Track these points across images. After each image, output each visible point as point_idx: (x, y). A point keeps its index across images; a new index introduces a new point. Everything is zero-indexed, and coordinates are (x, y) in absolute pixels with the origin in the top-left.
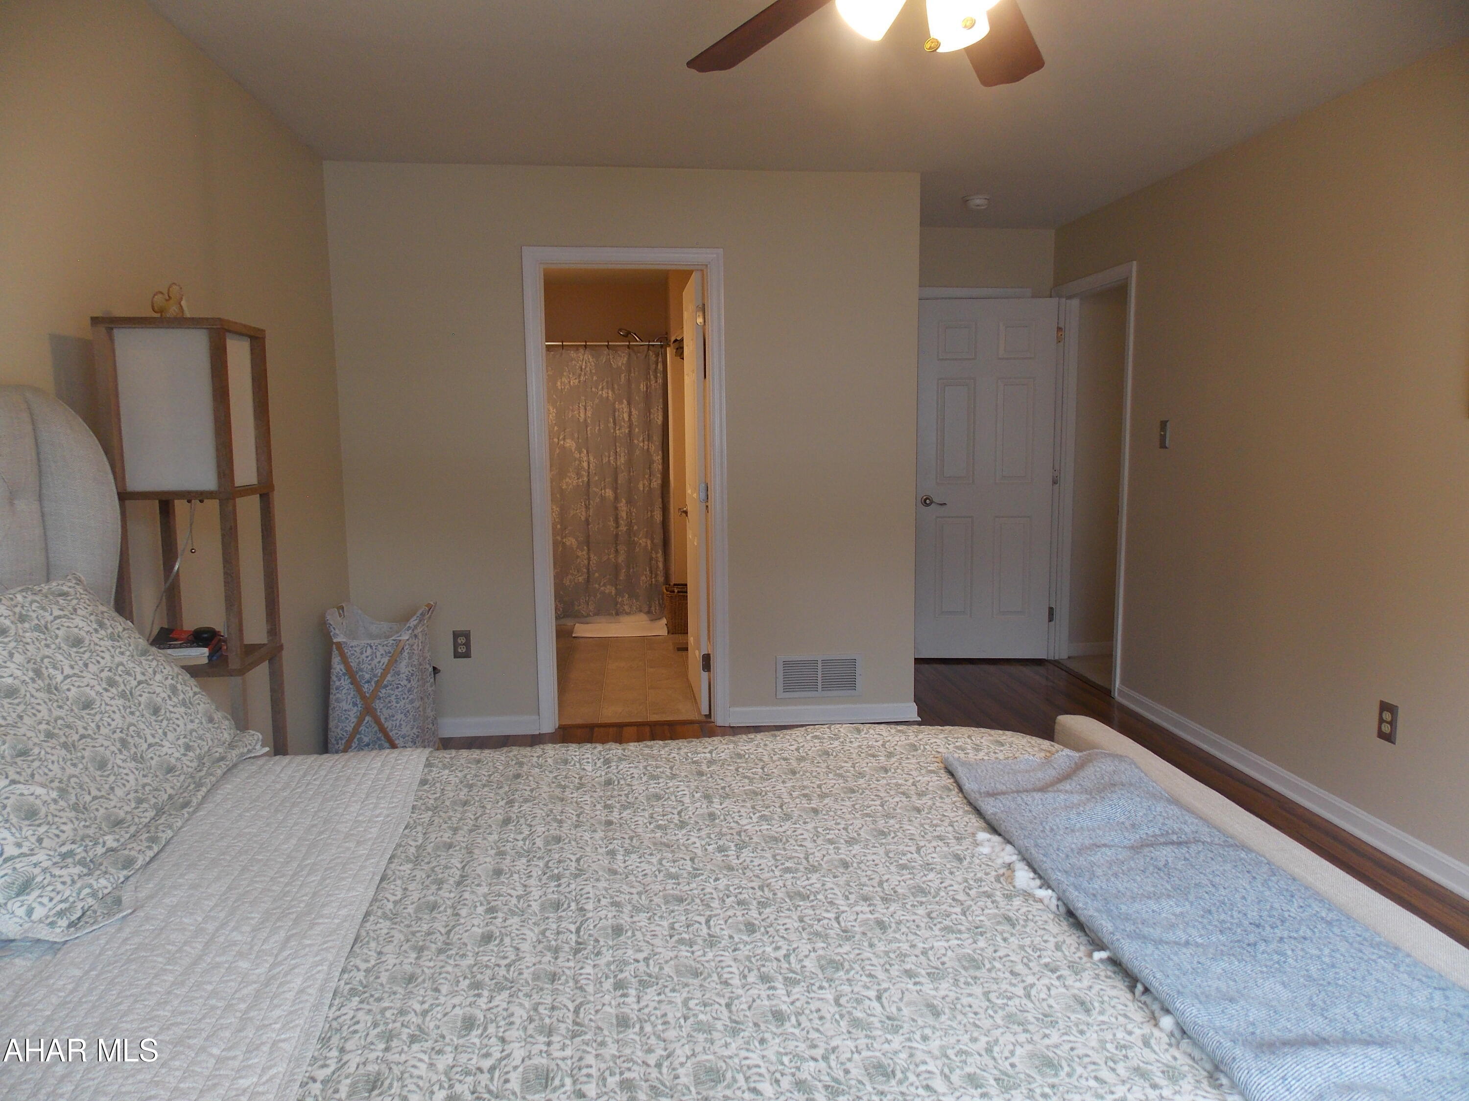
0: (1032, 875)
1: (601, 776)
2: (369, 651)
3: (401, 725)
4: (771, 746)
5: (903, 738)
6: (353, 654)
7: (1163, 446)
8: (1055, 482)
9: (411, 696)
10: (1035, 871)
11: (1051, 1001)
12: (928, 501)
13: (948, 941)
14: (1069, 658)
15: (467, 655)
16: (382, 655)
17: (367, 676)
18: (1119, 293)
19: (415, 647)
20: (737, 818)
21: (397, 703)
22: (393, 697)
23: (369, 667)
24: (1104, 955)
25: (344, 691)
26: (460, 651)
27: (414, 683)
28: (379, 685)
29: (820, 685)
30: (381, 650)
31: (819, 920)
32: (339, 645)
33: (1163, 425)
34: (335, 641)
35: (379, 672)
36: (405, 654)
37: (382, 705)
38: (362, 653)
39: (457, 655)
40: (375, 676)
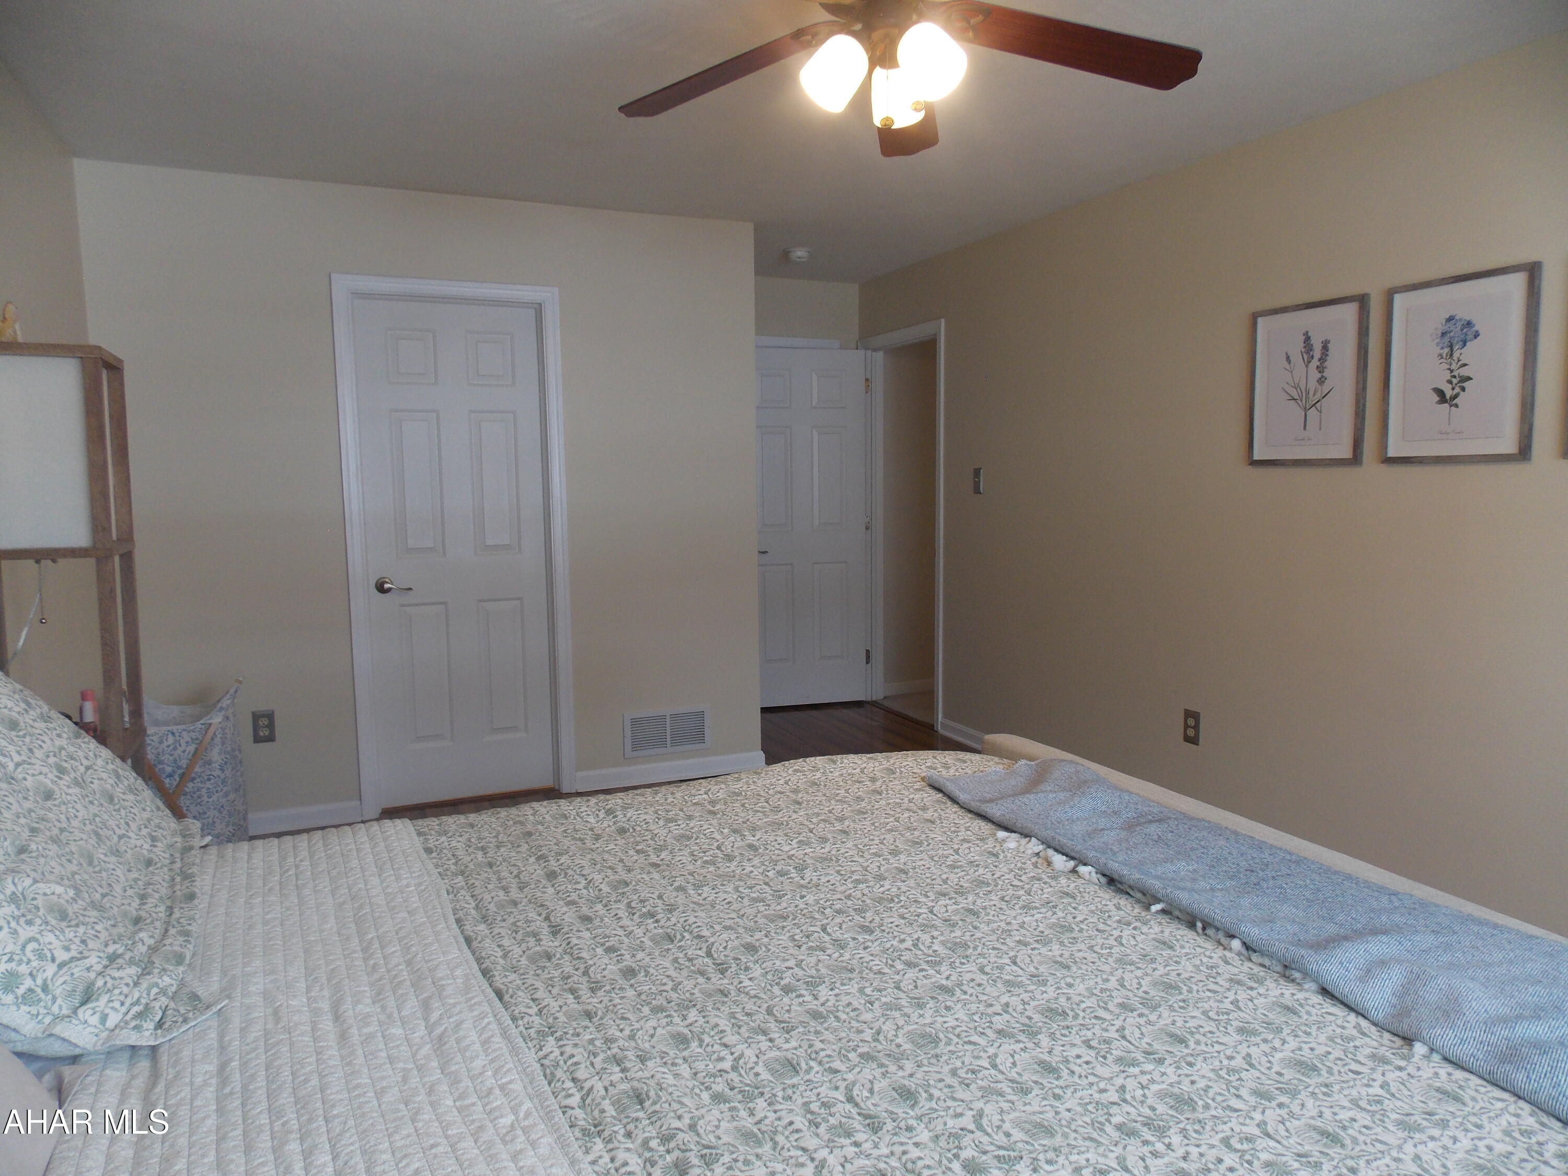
0: (1064, 858)
1: (609, 826)
2: (171, 739)
3: (214, 822)
4: (760, 783)
5: (877, 764)
7: (977, 491)
8: (867, 528)
9: (225, 789)
10: (1067, 856)
11: (1141, 945)
13: (1033, 916)
14: (885, 698)
15: (271, 738)
16: (187, 742)
17: (169, 769)
18: (927, 349)
19: (227, 731)
20: (778, 846)
21: (209, 797)
22: (204, 791)
23: (171, 758)
24: (1158, 907)
26: (261, 734)
27: (228, 773)
28: (185, 777)
29: (669, 739)
30: (186, 737)
31: (918, 916)
33: (977, 472)
35: (184, 763)
36: (218, 740)
37: (188, 803)
38: (161, 742)
39: (257, 739)
40: (179, 767)
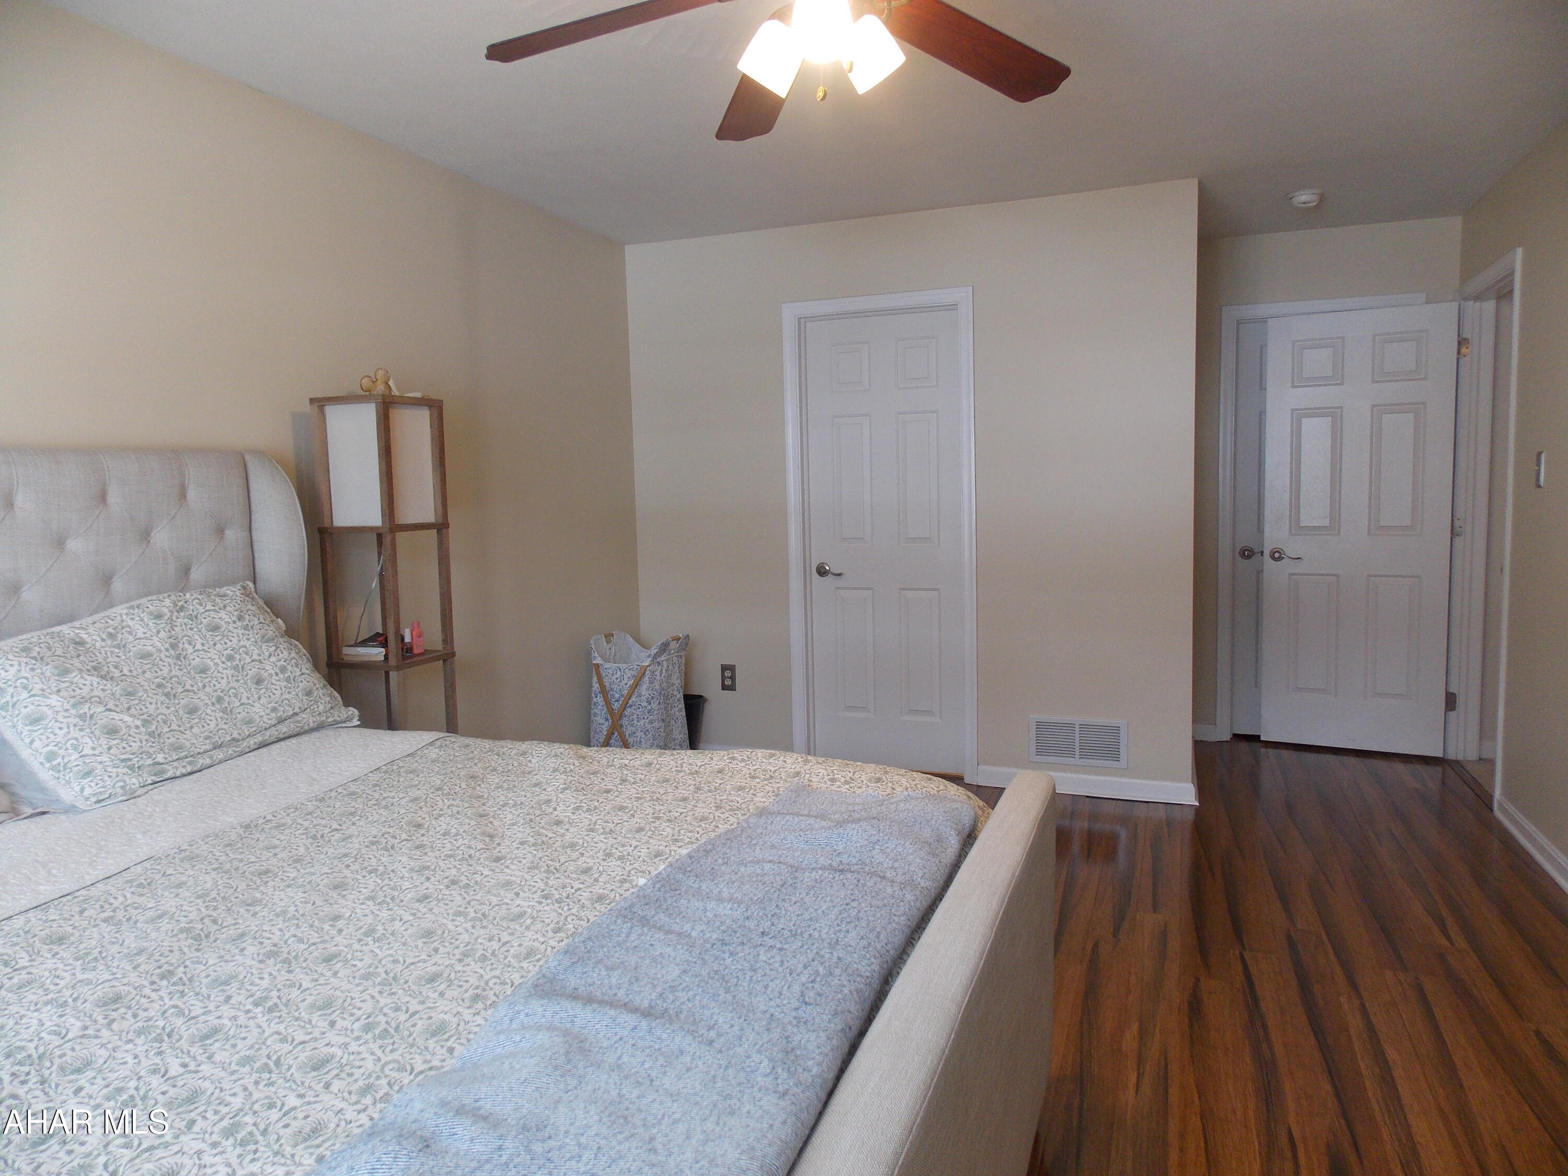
2: (619, 674)
3: (641, 742)
6: (607, 675)
9: (651, 717)
12: (1277, 555)
15: (732, 688)
16: (629, 678)
17: (617, 696)
18: (1507, 284)
21: (638, 722)
22: (635, 716)
23: (618, 688)
25: (600, 707)
26: (727, 683)
27: (654, 705)
28: (626, 704)
29: (1077, 751)
30: (628, 673)
32: (597, 666)
34: (594, 662)
35: (626, 692)
38: (613, 675)
39: (724, 687)
40: (622, 696)
